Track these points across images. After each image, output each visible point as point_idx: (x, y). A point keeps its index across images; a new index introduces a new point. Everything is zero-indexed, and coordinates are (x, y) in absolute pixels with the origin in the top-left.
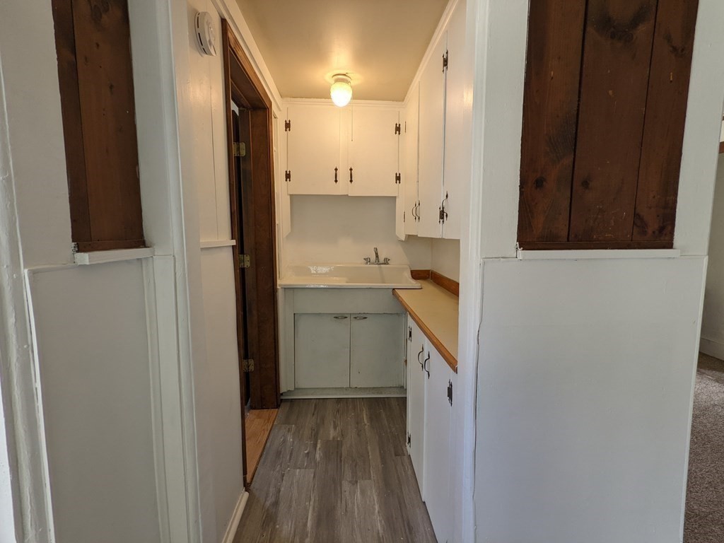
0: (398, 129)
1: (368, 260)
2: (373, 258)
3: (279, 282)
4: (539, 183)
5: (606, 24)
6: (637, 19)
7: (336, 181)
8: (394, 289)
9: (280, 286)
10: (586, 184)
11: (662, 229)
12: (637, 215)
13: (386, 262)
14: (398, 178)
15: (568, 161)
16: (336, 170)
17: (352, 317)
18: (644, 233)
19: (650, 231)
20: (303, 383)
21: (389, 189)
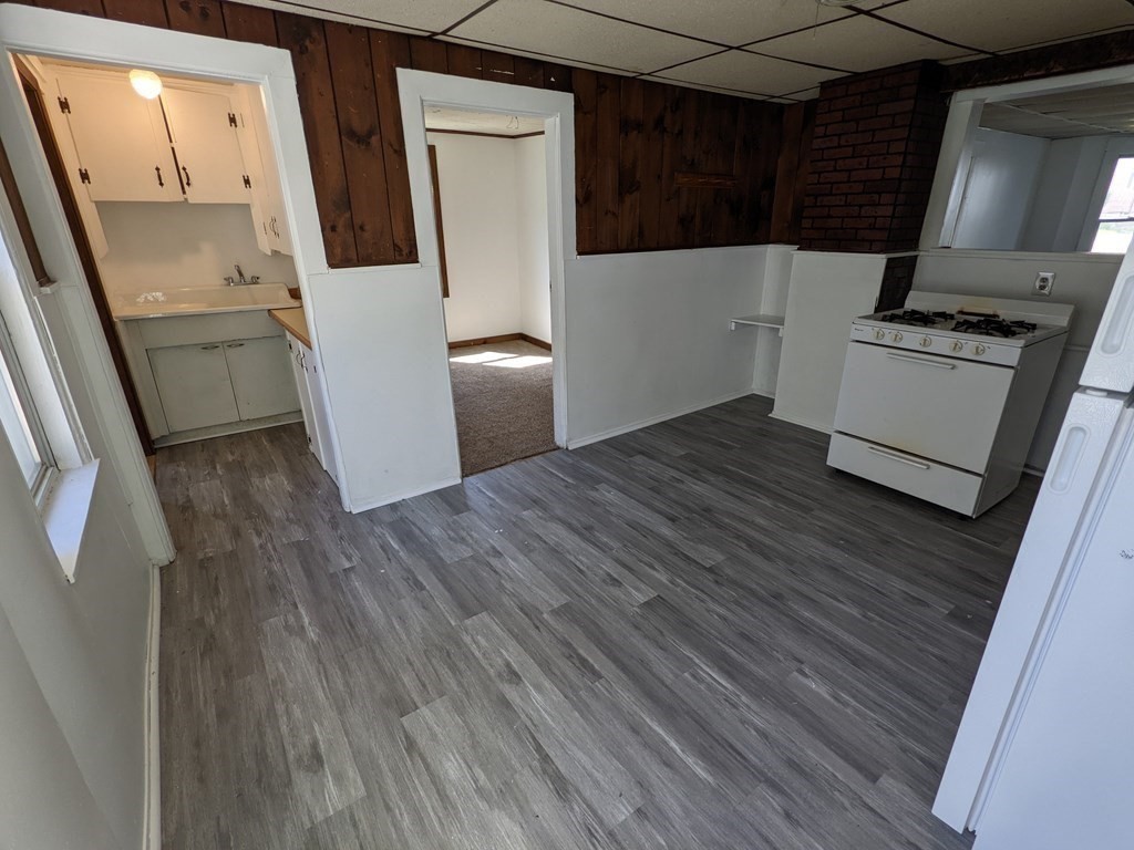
0: (233, 120)
1: (229, 280)
2: (236, 276)
3: (113, 315)
4: (333, 229)
5: (352, 134)
6: (370, 133)
7: (161, 184)
8: (269, 310)
9: (117, 318)
10: (362, 228)
11: (410, 252)
12: (395, 245)
13: (255, 280)
14: (247, 182)
15: (348, 215)
16: (158, 169)
17: (225, 345)
18: (401, 255)
19: (404, 253)
20: (178, 427)
21: (239, 195)
